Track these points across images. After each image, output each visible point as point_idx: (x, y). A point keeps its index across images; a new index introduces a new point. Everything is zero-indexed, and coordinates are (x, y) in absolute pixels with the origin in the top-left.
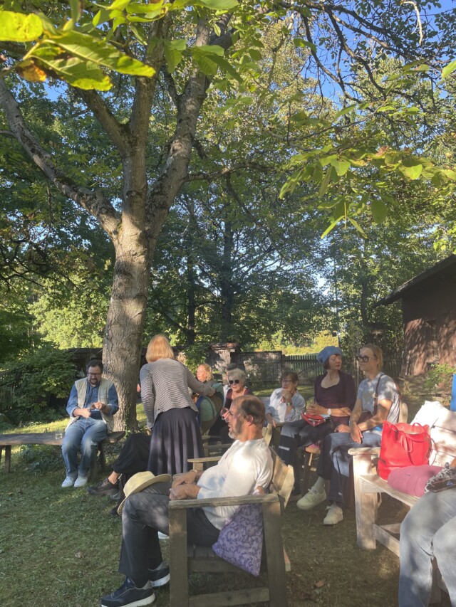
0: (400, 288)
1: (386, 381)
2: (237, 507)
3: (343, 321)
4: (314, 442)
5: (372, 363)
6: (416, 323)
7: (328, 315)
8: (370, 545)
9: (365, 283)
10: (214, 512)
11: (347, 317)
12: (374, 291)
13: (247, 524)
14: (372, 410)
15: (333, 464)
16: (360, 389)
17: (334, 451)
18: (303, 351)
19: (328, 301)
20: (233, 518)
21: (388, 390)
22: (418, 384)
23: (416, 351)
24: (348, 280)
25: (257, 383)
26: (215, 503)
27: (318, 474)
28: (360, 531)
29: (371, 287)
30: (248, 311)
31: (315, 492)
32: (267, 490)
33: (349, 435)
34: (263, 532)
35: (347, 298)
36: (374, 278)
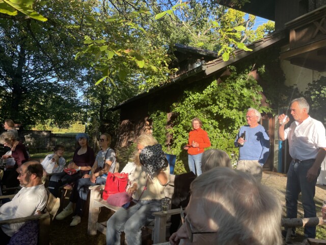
0: (121, 104)
1: (111, 152)
2: (23, 223)
3: (89, 117)
4: (69, 184)
5: (106, 143)
6: (126, 122)
7: (81, 112)
8: (94, 233)
9: (104, 98)
10: (8, 227)
11: (92, 115)
12: (107, 103)
13: (29, 231)
14: (102, 166)
15: (79, 194)
16: (98, 155)
17: (81, 188)
18: (64, 131)
19: (82, 105)
20: (21, 229)
21: (112, 156)
22: (123, 152)
23: (124, 135)
24: (95, 95)
25: (32, 149)
26: (10, 222)
27: (70, 200)
28: (89, 227)
29: (107, 101)
30: (31, 105)
31: (67, 210)
32: (43, 212)
33: (89, 179)
34: (38, 235)
35: (93, 105)
36: (108, 96)
